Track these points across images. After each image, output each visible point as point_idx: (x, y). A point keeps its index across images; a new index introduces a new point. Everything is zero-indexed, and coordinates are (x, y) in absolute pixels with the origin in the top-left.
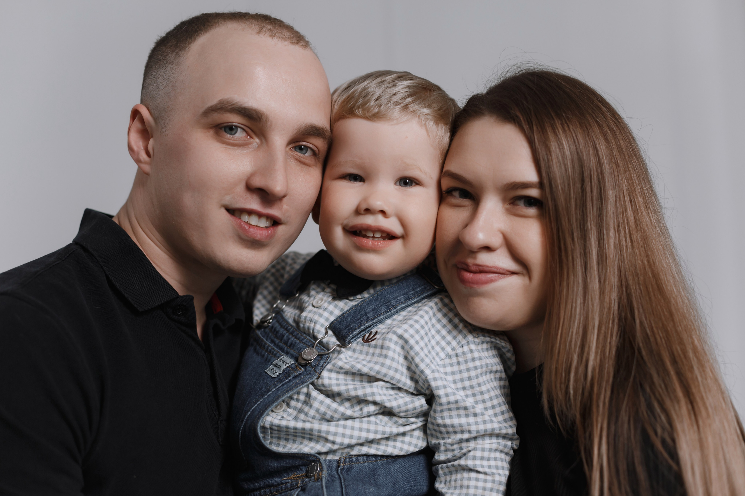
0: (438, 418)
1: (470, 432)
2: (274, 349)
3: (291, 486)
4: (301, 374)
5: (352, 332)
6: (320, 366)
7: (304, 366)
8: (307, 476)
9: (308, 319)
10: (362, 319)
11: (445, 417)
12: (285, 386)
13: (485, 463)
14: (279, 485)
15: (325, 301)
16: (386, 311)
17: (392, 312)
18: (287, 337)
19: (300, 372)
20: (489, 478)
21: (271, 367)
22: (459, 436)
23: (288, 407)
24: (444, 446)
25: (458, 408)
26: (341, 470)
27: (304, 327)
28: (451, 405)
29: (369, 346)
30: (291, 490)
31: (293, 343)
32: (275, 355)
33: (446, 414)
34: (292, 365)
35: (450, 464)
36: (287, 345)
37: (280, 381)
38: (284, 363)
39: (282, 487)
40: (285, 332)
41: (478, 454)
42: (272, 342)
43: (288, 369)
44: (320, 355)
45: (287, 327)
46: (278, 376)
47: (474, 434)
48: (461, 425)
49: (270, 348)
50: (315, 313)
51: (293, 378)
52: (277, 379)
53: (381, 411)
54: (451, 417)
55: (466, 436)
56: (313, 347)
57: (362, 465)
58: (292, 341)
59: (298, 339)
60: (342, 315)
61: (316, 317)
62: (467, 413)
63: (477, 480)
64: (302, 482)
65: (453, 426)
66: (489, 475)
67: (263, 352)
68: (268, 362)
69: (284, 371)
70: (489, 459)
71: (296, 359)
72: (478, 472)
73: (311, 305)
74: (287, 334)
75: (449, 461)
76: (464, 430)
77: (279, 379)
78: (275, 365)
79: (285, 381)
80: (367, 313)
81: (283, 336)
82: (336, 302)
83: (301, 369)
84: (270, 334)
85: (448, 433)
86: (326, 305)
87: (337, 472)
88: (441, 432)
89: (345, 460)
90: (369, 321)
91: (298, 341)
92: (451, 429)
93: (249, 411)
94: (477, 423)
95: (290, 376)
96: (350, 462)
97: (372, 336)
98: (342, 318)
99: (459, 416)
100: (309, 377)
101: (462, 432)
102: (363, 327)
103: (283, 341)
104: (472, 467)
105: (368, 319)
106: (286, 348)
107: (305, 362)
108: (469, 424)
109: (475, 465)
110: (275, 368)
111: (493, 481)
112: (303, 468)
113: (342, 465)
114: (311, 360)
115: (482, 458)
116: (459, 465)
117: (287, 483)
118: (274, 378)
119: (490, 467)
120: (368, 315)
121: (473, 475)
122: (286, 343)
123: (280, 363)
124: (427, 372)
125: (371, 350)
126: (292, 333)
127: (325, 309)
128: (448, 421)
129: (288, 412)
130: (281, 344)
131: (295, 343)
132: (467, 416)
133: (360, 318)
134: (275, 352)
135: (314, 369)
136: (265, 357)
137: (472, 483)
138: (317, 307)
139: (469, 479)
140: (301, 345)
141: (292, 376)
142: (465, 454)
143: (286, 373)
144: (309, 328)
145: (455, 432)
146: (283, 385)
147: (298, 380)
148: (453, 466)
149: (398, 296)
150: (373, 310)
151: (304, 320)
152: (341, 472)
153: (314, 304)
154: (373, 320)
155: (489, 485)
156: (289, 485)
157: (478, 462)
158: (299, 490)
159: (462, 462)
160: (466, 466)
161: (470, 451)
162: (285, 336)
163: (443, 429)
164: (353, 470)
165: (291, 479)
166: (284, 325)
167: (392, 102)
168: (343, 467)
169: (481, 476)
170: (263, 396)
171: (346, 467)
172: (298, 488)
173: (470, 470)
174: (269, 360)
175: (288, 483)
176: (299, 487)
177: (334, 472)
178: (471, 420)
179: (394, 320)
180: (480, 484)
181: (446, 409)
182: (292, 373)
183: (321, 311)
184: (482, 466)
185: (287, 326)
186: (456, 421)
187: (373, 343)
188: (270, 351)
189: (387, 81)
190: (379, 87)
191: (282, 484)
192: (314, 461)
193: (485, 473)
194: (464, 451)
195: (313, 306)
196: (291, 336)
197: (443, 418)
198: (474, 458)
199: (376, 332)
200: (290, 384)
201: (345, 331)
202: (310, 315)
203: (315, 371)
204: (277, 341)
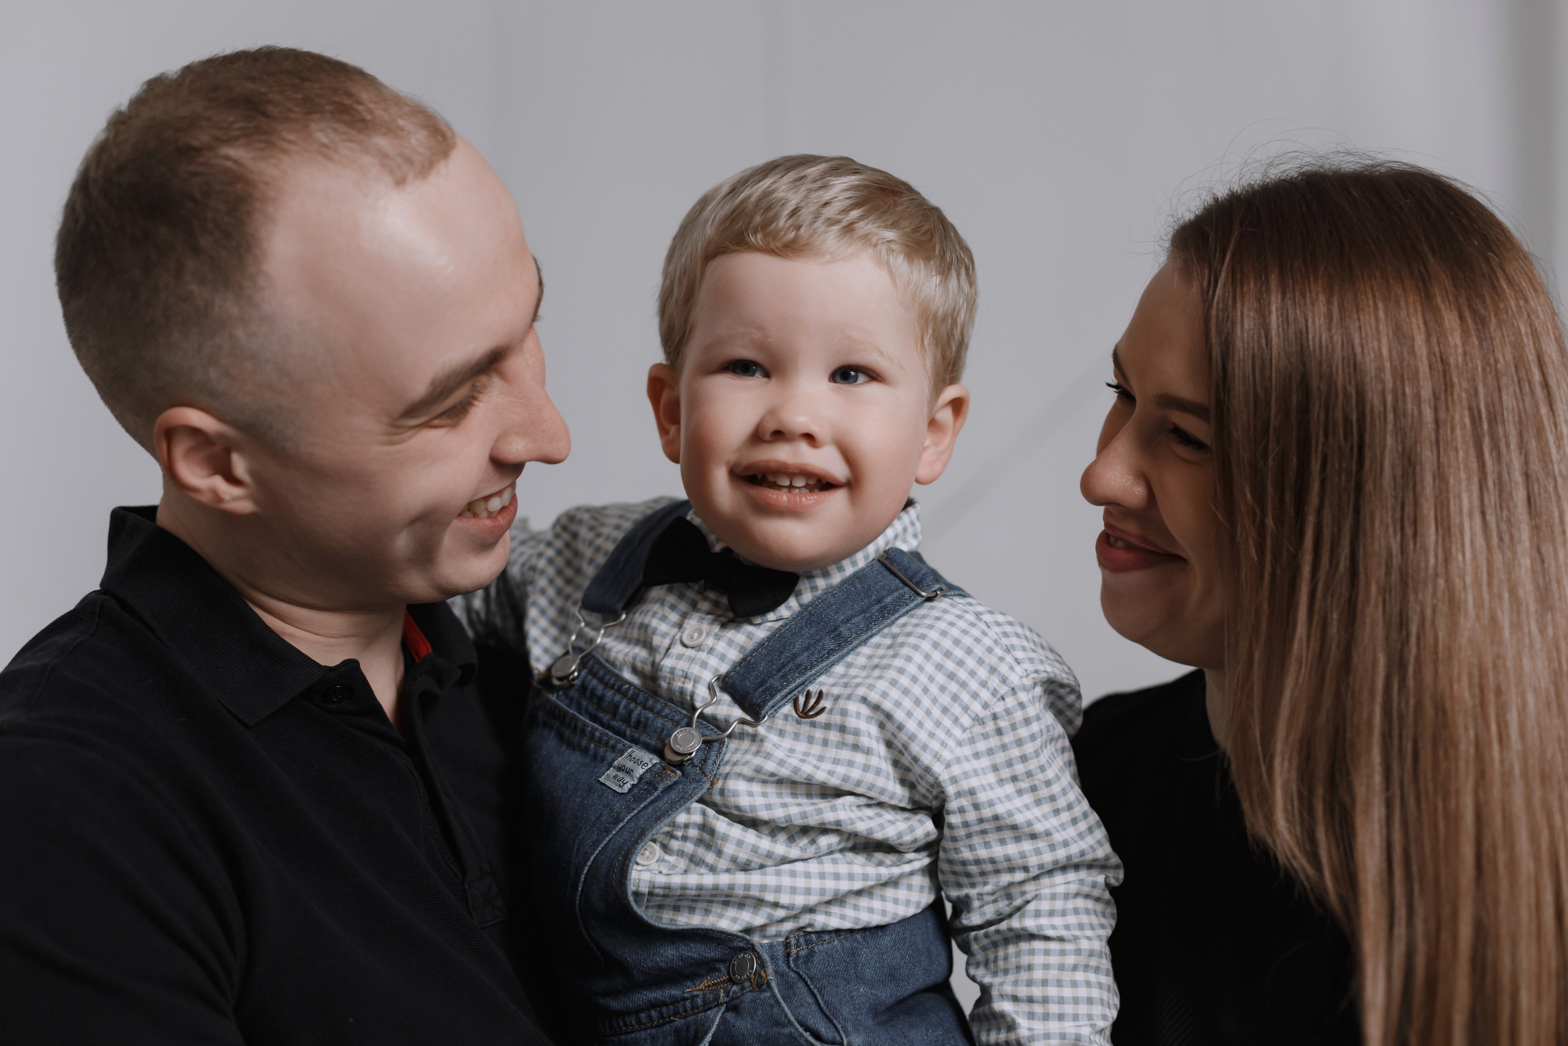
0: (962, 849)
1: (1026, 869)
2: (607, 734)
3: (705, 1002)
4: (676, 783)
5: (772, 696)
6: (710, 762)
7: (680, 766)
8: (731, 980)
9: (678, 673)
10: (787, 669)
11: (977, 846)
12: (650, 809)
13: (1058, 921)
14: (677, 1001)
15: (708, 634)
16: (832, 650)
17: (845, 651)
18: (625, 707)
19: (675, 779)
20: (1069, 947)
21: (611, 772)
22: (1005, 878)
23: (666, 853)
24: (978, 899)
25: (999, 829)
26: (794, 960)
27: (670, 690)
28: (986, 823)
29: (813, 725)
30: (705, 1011)
31: (643, 719)
32: (613, 748)
33: (976, 840)
34: (654, 765)
35: (992, 928)
36: (629, 725)
37: (638, 799)
38: (639, 762)
39: (685, 1007)
40: (617, 697)
41: (1045, 905)
42: (594, 719)
43: (648, 775)
44: (708, 743)
45: (620, 687)
46: (630, 790)
47: (1034, 872)
48: (1008, 859)
49: (597, 734)
50: (692, 660)
51: (662, 792)
52: (629, 797)
53: (850, 844)
54: (987, 845)
55: (1019, 876)
56: (689, 725)
57: (830, 946)
58: (639, 715)
59: (651, 710)
60: (744, 660)
61: (695, 670)
62: (1016, 835)
63: (1047, 952)
64: (727, 994)
65: (992, 861)
66: (1069, 941)
67: (584, 742)
68: (601, 762)
69: (641, 779)
70: (1064, 913)
71: (659, 753)
72: (1047, 938)
73: (678, 642)
74: (624, 702)
75: (990, 923)
76: (1015, 866)
77: (634, 796)
78: (620, 769)
79: (649, 800)
80: (795, 656)
81: (617, 706)
82: (730, 634)
83: (675, 773)
84: (584, 703)
85: (983, 874)
86: (710, 642)
87: (789, 967)
88: (968, 875)
89: (798, 941)
90: (801, 673)
91: (651, 715)
92: (989, 867)
93: (585, 864)
94: (1038, 852)
95: (656, 789)
96: (808, 942)
97: (812, 701)
98: (746, 665)
99: (1002, 842)
100: (695, 788)
101: (1011, 870)
102: (793, 685)
103: (618, 717)
104: (1035, 931)
105: (801, 669)
106: (628, 732)
107: (679, 758)
108: (1023, 855)
109: (1040, 927)
110: (621, 775)
111: (1078, 952)
112: (722, 967)
113: (794, 951)
114: (692, 753)
115: (1051, 913)
116: (1010, 929)
117: (693, 997)
118: (622, 793)
119: (1067, 927)
120: (798, 660)
121: (1038, 945)
122: (626, 720)
123: (629, 765)
124: (938, 768)
125: (819, 734)
126: (634, 699)
127: (711, 651)
128: (983, 853)
129: (669, 862)
130: (614, 723)
131: (647, 719)
132: (1018, 839)
133: (784, 665)
134: (612, 742)
135: (700, 769)
136: (591, 752)
137: (1038, 960)
138: (693, 648)
139: (1032, 952)
140: (659, 722)
141: (661, 787)
142: (1019, 909)
143: (647, 784)
144: (682, 692)
145: (997, 872)
146: (645, 807)
147: (673, 795)
148: (998, 932)
149: (853, 617)
150: (807, 649)
151: (668, 675)
152: (796, 965)
153: (686, 641)
154: (811, 669)
155: (1070, 960)
156: (699, 1001)
157: (1044, 921)
158: (723, 1009)
159: (1015, 923)
160: (1024, 929)
161: (1028, 902)
162: (621, 707)
163: (973, 869)
164: (816, 959)
165: (702, 990)
166: (612, 682)
167: (821, 220)
168: (797, 953)
169: (1054, 946)
170: (608, 831)
171: (802, 953)
172: (719, 1005)
173: (1032, 937)
174: (603, 759)
175: (697, 996)
176: (722, 1004)
177: (783, 967)
178: (1027, 846)
179: (849, 665)
180: (1054, 960)
181: (977, 832)
182: (658, 783)
183: (703, 655)
184: (1054, 927)
185: (620, 684)
186: (998, 851)
187: (822, 718)
188: (600, 739)
189: (810, 178)
190: (794, 190)
191: (684, 999)
192: (743, 950)
193: (1061, 939)
194: (1018, 902)
195: (685, 646)
196: (633, 705)
197: (971, 848)
198: (1038, 914)
199: (821, 693)
200: (660, 804)
201: (757, 693)
202: (682, 665)
203: (703, 773)
204: (606, 718)
